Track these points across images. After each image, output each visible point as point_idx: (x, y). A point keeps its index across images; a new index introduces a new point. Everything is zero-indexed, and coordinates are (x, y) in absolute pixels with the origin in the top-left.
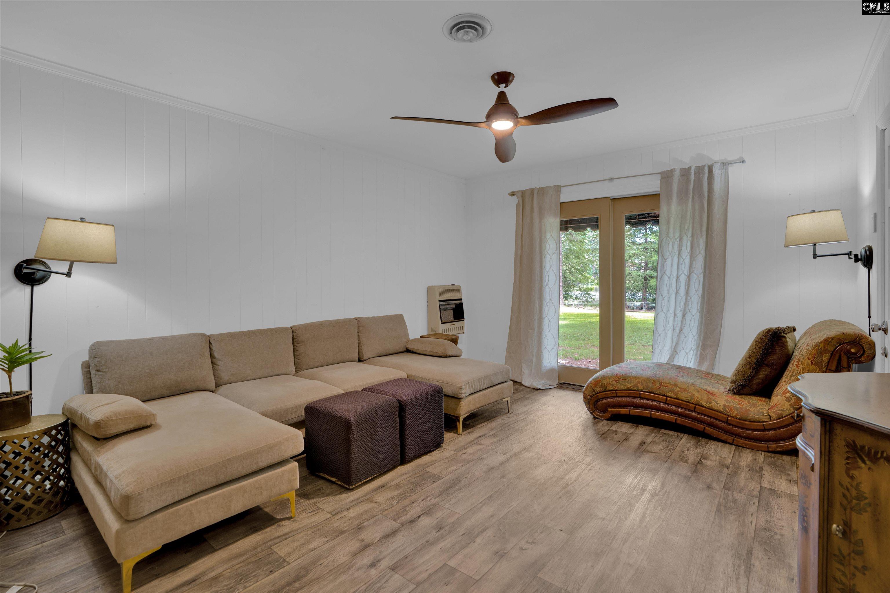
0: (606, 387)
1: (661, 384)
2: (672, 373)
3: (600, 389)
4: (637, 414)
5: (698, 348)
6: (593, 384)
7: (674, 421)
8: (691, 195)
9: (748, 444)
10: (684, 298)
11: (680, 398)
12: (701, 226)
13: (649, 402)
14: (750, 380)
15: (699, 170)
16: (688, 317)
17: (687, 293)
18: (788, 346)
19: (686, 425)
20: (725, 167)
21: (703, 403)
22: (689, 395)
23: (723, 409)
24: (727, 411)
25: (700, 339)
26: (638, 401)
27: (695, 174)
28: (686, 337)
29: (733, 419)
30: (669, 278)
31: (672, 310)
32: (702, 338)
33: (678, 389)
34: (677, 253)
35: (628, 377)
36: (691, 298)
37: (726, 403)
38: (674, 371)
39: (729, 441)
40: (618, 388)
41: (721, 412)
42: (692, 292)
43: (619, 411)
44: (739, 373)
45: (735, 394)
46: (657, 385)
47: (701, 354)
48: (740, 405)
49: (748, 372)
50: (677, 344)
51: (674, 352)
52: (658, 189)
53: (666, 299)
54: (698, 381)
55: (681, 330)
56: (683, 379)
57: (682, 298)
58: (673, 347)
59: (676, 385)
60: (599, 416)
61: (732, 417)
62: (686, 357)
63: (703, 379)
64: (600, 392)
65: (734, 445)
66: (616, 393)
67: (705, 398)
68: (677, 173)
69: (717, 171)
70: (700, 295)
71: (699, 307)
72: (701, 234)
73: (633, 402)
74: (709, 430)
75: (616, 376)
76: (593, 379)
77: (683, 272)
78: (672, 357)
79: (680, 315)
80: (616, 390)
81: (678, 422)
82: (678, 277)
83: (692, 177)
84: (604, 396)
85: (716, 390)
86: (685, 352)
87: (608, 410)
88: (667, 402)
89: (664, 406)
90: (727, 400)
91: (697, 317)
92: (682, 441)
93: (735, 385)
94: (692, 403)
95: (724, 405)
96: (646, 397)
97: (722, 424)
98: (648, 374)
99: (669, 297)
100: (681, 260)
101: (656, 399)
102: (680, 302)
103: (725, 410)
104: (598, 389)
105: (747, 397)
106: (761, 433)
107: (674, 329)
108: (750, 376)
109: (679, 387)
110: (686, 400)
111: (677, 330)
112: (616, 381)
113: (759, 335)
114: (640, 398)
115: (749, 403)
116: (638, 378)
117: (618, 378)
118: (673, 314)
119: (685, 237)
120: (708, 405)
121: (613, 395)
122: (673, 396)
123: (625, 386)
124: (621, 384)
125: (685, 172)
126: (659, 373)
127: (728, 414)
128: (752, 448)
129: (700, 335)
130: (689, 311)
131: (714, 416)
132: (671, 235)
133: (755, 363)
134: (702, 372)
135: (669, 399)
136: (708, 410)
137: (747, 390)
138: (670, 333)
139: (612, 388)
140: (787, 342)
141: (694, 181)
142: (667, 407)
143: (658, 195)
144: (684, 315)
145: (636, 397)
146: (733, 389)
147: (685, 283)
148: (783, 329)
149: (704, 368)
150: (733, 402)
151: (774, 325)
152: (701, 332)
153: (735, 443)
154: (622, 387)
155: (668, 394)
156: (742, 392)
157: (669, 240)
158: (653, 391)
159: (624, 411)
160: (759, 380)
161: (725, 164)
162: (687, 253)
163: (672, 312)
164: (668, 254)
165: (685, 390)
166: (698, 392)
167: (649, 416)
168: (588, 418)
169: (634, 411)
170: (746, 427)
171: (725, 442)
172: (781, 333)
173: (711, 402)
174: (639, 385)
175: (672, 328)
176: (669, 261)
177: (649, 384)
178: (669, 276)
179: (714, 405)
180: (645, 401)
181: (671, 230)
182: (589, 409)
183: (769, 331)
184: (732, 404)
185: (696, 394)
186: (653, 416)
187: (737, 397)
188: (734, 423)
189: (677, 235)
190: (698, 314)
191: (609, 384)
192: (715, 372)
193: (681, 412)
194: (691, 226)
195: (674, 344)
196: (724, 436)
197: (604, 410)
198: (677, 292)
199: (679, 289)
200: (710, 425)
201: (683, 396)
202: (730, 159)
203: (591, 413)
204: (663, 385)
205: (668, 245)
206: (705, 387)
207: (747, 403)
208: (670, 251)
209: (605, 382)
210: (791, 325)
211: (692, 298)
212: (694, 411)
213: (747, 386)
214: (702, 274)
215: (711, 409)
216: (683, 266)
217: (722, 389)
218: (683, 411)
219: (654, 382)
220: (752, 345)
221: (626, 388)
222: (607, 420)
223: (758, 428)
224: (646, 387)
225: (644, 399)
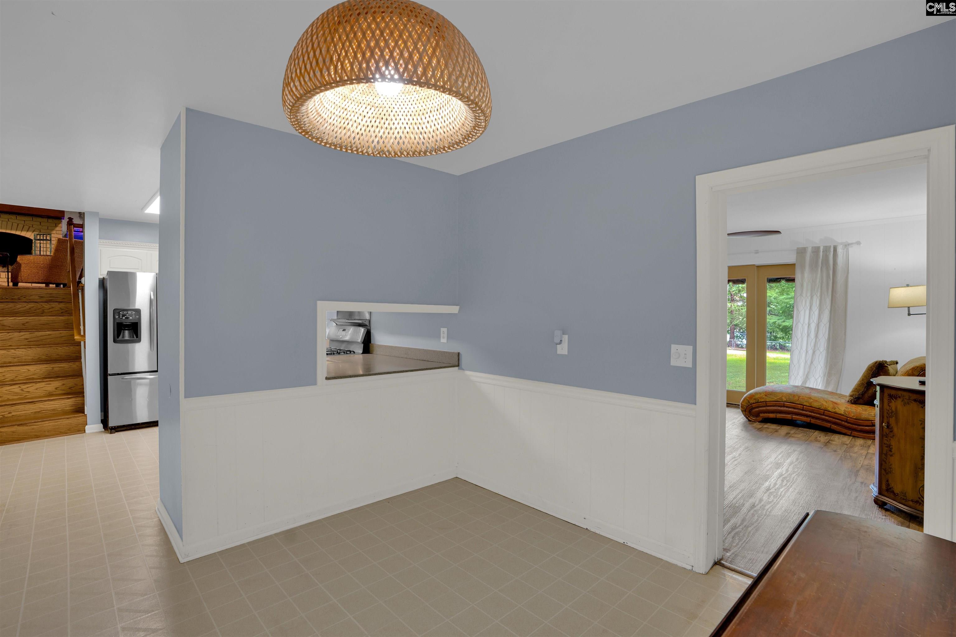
0: (759, 400)
1: (799, 397)
2: (807, 391)
3: (754, 401)
4: (781, 418)
5: (824, 375)
6: (749, 398)
7: (809, 422)
8: (820, 266)
9: (862, 435)
10: (814, 340)
11: (813, 406)
12: (828, 289)
13: (790, 409)
14: (863, 394)
15: (827, 249)
16: (817, 353)
17: (816, 336)
18: (889, 373)
19: (817, 424)
20: (846, 248)
21: (830, 409)
22: (819, 404)
23: (844, 413)
24: (847, 415)
25: (826, 369)
26: (782, 409)
27: (823, 252)
28: (815, 367)
29: (850, 419)
30: (802, 325)
31: (804, 348)
32: (828, 368)
33: (812, 400)
34: (809, 307)
35: (775, 393)
36: (819, 340)
37: (846, 409)
38: (808, 390)
39: (848, 433)
40: (767, 400)
41: (843, 415)
42: (820, 335)
43: (768, 416)
44: (855, 390)
45: (852, 403)
46: (797, 398)
47: (827, 380)
48: (856, 410)
49: (862, 390)
50: (808, 372)
51: (807, 378)
52: (795, 261)
53: (800, 340)
54: (826, 396)
55: (812, 362)
56: (814, 395)
57: (812, 340)
58: (805, 375)
59: (810, 398)
60: (753, 419)
61: (850, 418)
62: (815, 382)
63: (829, 395)
64: (754, 403)
65: (852, 436)
66: (766, 403)
67: (831, 406)
68: (809, 250)
69: (840, 250)
70: (827, 338)
71: (826, 346)
72: (828, 294)
73: (779, 409)
74: (834, 427)
75: (766, 392)
76: (748, 395)
77: (813, 321)
78: (805, 382)
79: (810, 352)
80: (766, 402)
81: (812, 422)
82: (809, 325)
83: (821, 254)
84: (757, 406)
85: (839, 401)
86: (815, 378)
87: (760, 416)
88: (804, 409)
89: (801, 411)
90: (847, 407)
91: (824, 354)
92: (815, 433)
93: (852, 398)
94: (822, 410)
95: (844, 410)
96: (789, 406)
97: (843, 423)
98: (789, 391)
99: (802, 339)
100: (812, 313)
101: (796, 407)
102: (811, 342)
103: (846, 414)
104: (752, 401)
105: (861, 406)
106: (870, 427)
107: (806, 362)
108: (863, 391)
109: (813, 399)
110: (817, 407)
111: (809, 362)
112: (766, 396)
113: (870, 365)
114: (784, 406)
115: (862, 409)
116: (782, 393)
117: (767, 394)
118: (805, 351)
119: (815, 297)
120: (833, 410)
121: (764, 405)
122: (808, 405)
123: (772, 398)
124: (770, 398)
125: (816, 250)
126: (796, 390)
127: (847, 416)
128: (864, 438)
129: (826, 367)
130: (818, 349)
131: (838, 418)
132: (804, 295)
133: (867, 383)
134: (829, 391)
135: (805, 407)
136: (833, 414)
137: (861, 401)
138: (802, 365)
139: (763, 400)
140: (889, 370)
141: (822, 257)
142: (804, 412)
143: (794, 265)
144: (814, 352)
145: (781, 406)
146: (851, 401)
147: (815, 329)
148: (886, 362)
149: (830, 389)
150: (851, 409)
151: (880, 359)
152: (827, 363)
153: (852, 434)
154: (771, 399)
155: (805, 404)
156: (857, 403)
157: (803, 298)
158: (794, 402)
159: (772, 416)
160: (869, 395)
161: (847, 246)
162: (816, 308)
163: (804, 350)
164: (802, 308)
165: (816, 401)
166: (826, 402)
167: (791, 418)
168: (745, 421)
169: (779, 416)
170: (860, 424)
171: (845, 434)
172: (884, 364)
173: (835, 409)
174: (783, 398)
175: (804, 361)
176: (802, 313)
177: (791, 397)
178: (802, 323)
179: (837, 410)
180: (787, 409)
181: (804, 292)
182: (745, 416)
183: (876, 362)
184: (850, 409)
185: (825, 403)
186: (793, 419)
187: (854, 405)
188: (852, 422)
189: (809, 294)
190: (825, 352)
191: (761, 398)
192: (838, 392)
193: (814, 416)
194: (820, 288)
195: (806, 373)
196: (844, 431)
197: (757, 415)
198: (808, 335)
199: (810, 333)
200: (835, 423)
201: (815, 405)
202: (850, 242)
203: (747, 418)
204: (801, 398)
205: (802, 302)
206: (831, 400)
207: (860, 409)
208: (804, 306)
209: (757, 396)
210: (894, 359)
211: (821, 340)
212: (823, 415)
213: (861, 398)
214: (828, 323)
215: (836, 413)
216: (813, 316)
217: (843, 401)
218: (815, 414)
219: (794, 396)
220: (865, 372)
221: (774, 400)
222: (759, 422)
223: (869, 424)
224: (788, 399)
225: (787, 407)
